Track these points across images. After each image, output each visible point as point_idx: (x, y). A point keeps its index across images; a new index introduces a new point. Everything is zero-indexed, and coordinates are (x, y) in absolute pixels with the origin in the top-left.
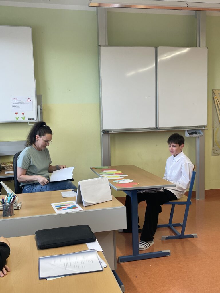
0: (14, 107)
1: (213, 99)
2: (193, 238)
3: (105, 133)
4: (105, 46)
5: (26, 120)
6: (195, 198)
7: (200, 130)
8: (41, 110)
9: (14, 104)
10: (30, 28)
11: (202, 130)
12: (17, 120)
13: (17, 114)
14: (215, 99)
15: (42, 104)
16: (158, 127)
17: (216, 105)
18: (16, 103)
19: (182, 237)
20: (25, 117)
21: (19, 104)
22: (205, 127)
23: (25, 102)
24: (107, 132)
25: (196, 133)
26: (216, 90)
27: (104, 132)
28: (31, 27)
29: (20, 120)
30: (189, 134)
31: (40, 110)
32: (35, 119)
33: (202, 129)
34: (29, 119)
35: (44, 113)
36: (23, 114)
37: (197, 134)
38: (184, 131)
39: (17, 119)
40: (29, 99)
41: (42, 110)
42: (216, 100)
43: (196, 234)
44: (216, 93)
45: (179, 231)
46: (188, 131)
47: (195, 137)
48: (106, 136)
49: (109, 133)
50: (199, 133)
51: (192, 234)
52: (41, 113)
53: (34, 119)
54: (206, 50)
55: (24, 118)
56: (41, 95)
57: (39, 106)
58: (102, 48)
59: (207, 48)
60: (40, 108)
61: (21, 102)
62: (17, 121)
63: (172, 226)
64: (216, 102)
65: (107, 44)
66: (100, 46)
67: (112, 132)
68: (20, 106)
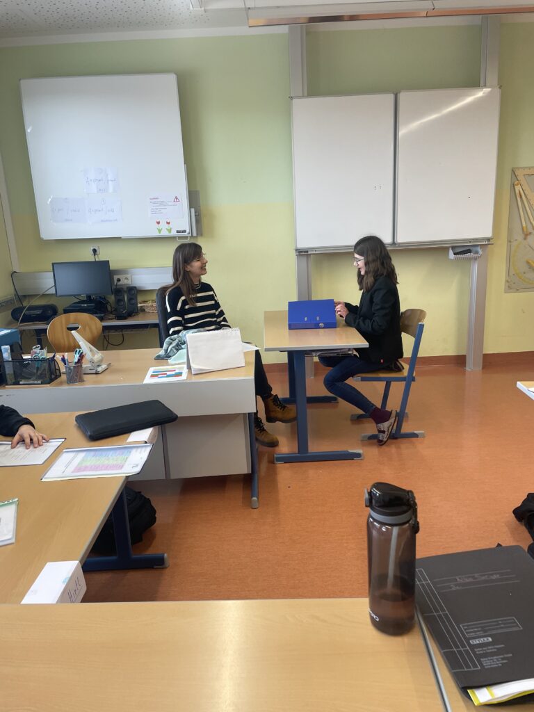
0: (154, 212)
1: (513, 186)
3: (302, 253)
4: (303, 96)
5: (174, 233)
6: (465, 366)
7: (477, 246)
8: (198, 215)
9: (154, 208)
10: (174, 75)
11: (482, 246)
12: (160, 232)
13: (158, 223)
14: (516, 187)
15: (198, 206)
16: (396, 241)
17: (519, 198)
18: (157, 205)
20: (171, 229)
21: (161, 207)
22: (489, 240)
23: (170, 203)
24: (305, 252)
25: (469, 251)
26: (518, 168)
27: (299, 252)
28: (176, 74)
29: (165, 233)
30: (454, 254)
31: (196, 215)
32: (188, 231)
33: (486, 243)
34: (178, 232)
35: (204, 221)
36: (168, 223)
37: (473, 254)
38: (447, 249)
40: (176, 198)
42: (518, 188)
43: (423, 432)
44: (520, 173)
46: (453, 248)
47: (470, 259)
48: (304, 259)
49: (309, 253)
50: (477, 252)
51: (415, 432)
52: (198, 221)
53: (185, 231)
54: (498, 92)
56: (199, 191)
57: (193, 210)
58: (294, 101)
59: (500, 88)
60: (196, 212)
61: (162, 203)
62: (159, 234)
64: (517, 192)
65: (306, 94)
66: (292, 98)
67: (314, 252)
68: (163, 210)
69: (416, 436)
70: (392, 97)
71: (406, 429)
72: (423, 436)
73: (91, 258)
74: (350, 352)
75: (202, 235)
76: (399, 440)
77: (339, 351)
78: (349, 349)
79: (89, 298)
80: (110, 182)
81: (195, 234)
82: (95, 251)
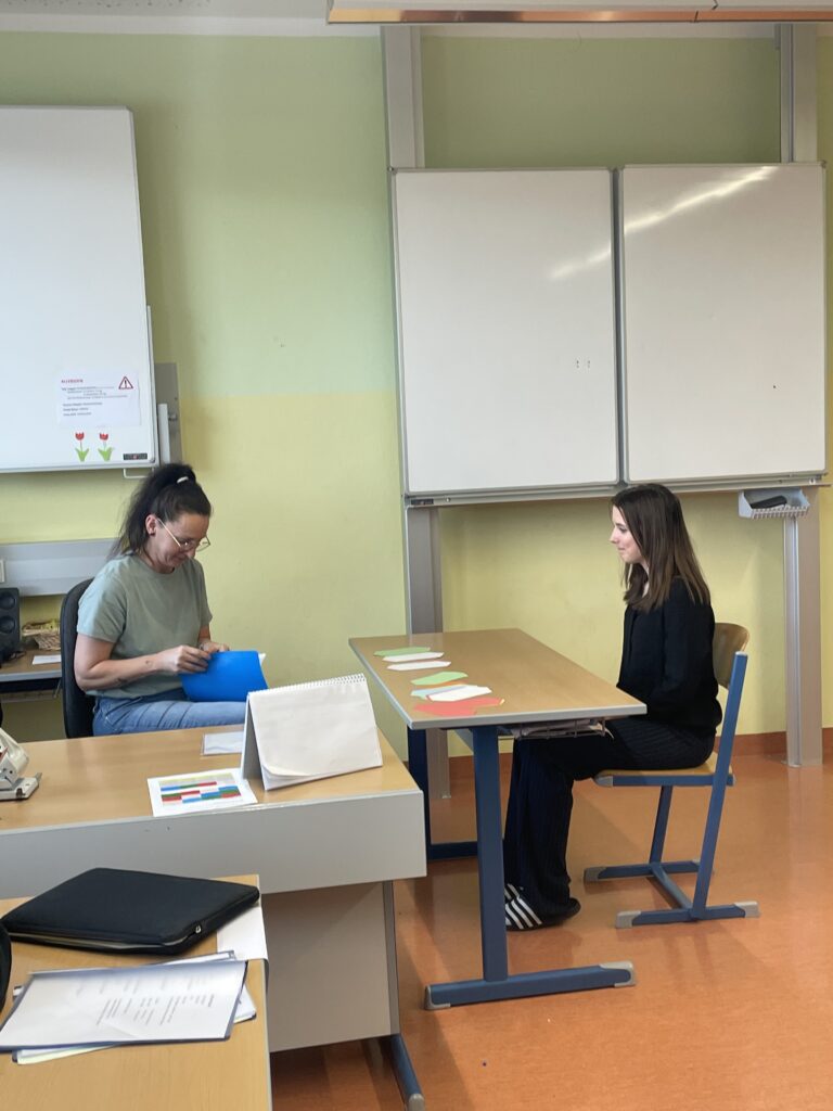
0: (70, 410)
2: (743, 916)
3: (420, 505)
4: (417, 169)
5: (116, 459)
6: (785, 758)
7: (796, 489)
8: (173, 420)
9: (72, 401)
10: (127, 113)
11: (806, 489)
12: (82, 459)
13: (80, 437)
15: (176, 399)
16: (625, 479)
18: (76, 395)
19: (699, 915)
20: (110, 451)
21: (91, 401)
22: (818, 476)
23: (109, 392)
24: (426, 501)
25: (781, 501)
27: (413, 503)
28: (129, 109)
29: (94, 460)
30: (753, 506)
31: (170, 419)
32: (149, 457)
33: (810, 484)
34: (126, 457)
35: (187, 432)
36: (104, 437)
37: (788, 506)
38: (735, 495)
39: (82, 456)
40: (125, 380)
41: (177, 419)
43: (755, 903)
45: (687, 891)
46: (747, 493)
47: (781, 518)
48: (424, 520)
49: (436, 504)
50: (796, 503)
51: (738, 904)
52: (174, 433)
53: (144, 456)
54: (818, 174)
55: (107, 454)
56: (175, 365)
57: (164, 408)
58: (400, 178)
59: (823, 166)
60: (169, 413)
61: (91, 392)
62: (81, 463)
63: (664, 874)
65: (423, 164)
66: (394, 171)
67: (447, 503)
68: (92, 409)
77: (573, 724)
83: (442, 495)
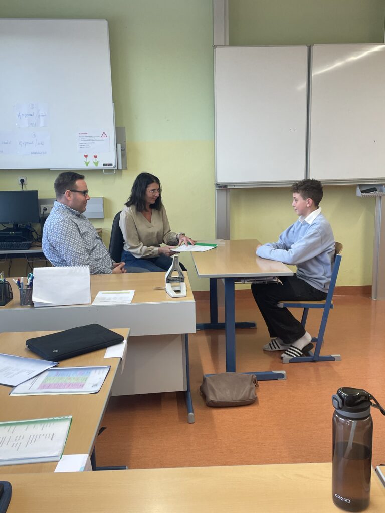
0: (82, 146)
3: (222, 188)
4: (225, 45)
5: (100, 166)
6: (371, 296)
7: (382, 185)
8: (123, 150)
9: (83, 142)
10: (106, 21)
12: (87, 166)
13: (86, 156)
15: (125, 142)
18: (85, 139)
19: (316, 359)
20: (98, 162)
21: (89, 142)
23: (97, 138)
24: (225, 186)
27: (219, 187)
28: (106, 19)
29: (92, 166)
30: (362, 192)
31: (122, 150)
32: (113, 165)
34: (104, 165)
35: (129, 155)
36: (96, 157)
37: (377, 192)
38: (355, 187)
39: (87, 164)
40: (104, 133)
43: (339, 355)
47: (374, 197)
48: (223, 194)
49: (228, 188)
50: (381, 191)
51: (332, 355)
52: (123, 156)
53: (111, 165)
55: (96, 164)
56: (125, 128)
57: (119, 145)
58: (217, 49)
60: (121, 148)
61: (92, 139)
65: (227, 43)
66: (215, 46)
67: (233, 187)
68: (90, 145)
69: (333, 359)
70: (305, 48)
71: (323, 353)
72: (340, 359)
73: (19, 188)
74: (274, 280)
75: (126, 168)
76: (318, 363)
77: (265, 279)
78: (274, 277)
79: (16, 228)
80: (41, 117)
81: (120, 168)
82: (22, 181)
83: (230, 184)
